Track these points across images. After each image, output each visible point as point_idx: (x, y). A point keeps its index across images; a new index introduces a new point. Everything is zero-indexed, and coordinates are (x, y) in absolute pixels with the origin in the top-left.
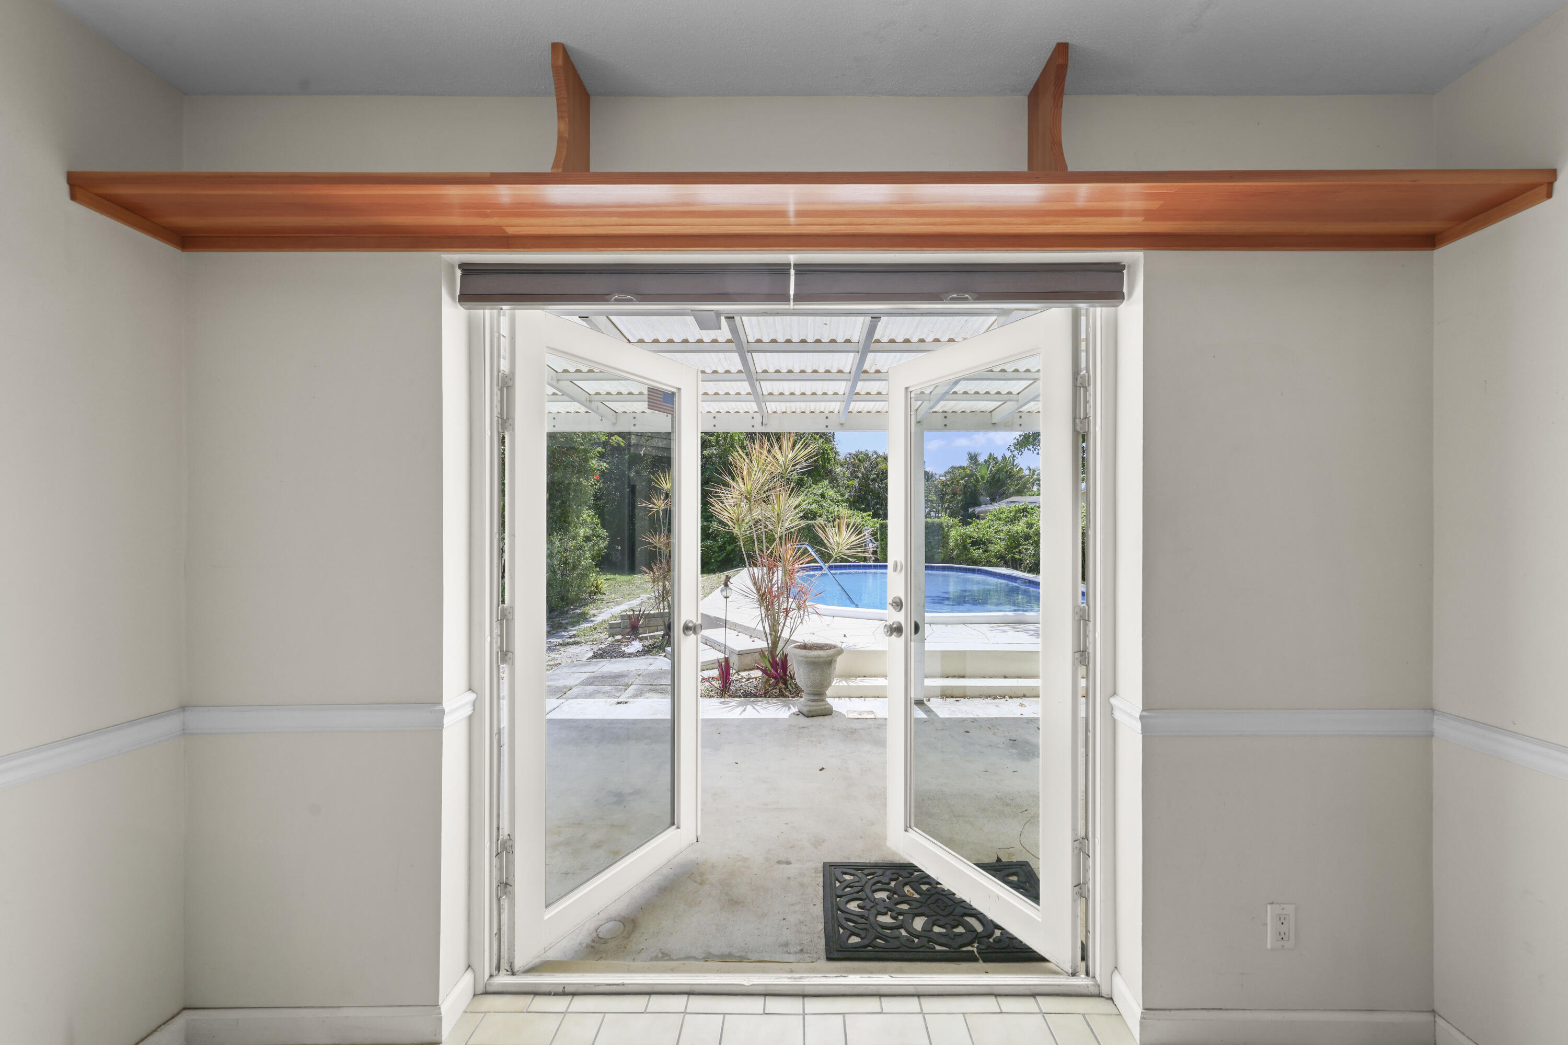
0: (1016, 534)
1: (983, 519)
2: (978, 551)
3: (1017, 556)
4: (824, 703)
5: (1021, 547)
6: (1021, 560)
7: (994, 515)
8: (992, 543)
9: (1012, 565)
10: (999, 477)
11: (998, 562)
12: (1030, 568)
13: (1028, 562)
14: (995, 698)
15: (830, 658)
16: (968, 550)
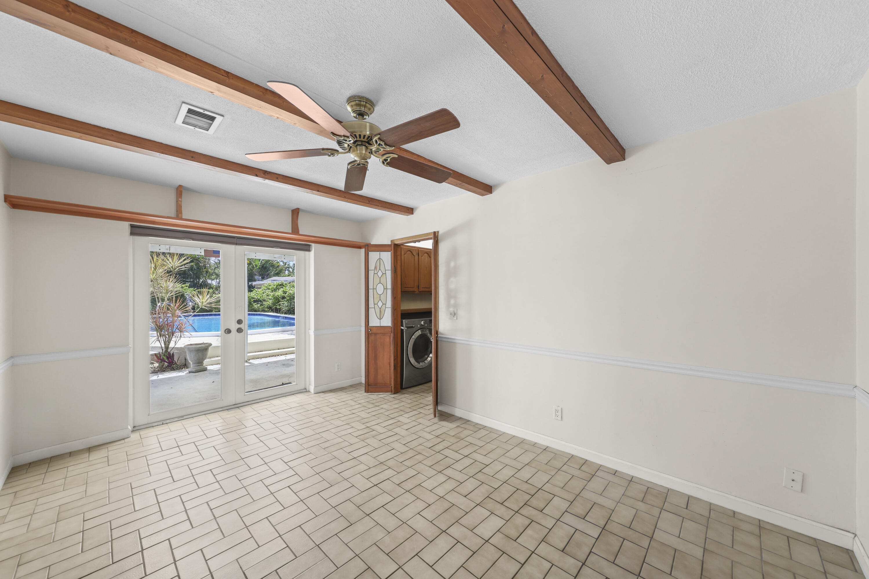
0: (278, 297)
1: (260, 288)
2: (257, 305)
3: (278, 307)
4: (203, 366)
5: (280, 303)
6: (280, 309)
7: (266, 287)
8: (265, 301)
9: (276, 311)
10: (266, 266)
11: (269, 310)
12: (285, 312)
13: (284, 309)
14: (275, 356)
15: (206, 347)
16: (252, 305)
